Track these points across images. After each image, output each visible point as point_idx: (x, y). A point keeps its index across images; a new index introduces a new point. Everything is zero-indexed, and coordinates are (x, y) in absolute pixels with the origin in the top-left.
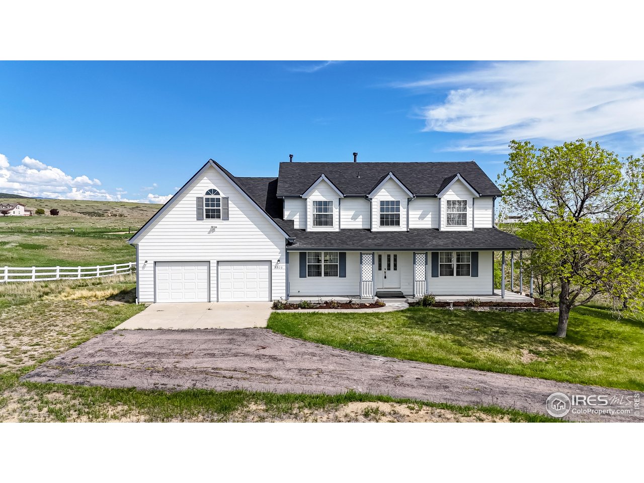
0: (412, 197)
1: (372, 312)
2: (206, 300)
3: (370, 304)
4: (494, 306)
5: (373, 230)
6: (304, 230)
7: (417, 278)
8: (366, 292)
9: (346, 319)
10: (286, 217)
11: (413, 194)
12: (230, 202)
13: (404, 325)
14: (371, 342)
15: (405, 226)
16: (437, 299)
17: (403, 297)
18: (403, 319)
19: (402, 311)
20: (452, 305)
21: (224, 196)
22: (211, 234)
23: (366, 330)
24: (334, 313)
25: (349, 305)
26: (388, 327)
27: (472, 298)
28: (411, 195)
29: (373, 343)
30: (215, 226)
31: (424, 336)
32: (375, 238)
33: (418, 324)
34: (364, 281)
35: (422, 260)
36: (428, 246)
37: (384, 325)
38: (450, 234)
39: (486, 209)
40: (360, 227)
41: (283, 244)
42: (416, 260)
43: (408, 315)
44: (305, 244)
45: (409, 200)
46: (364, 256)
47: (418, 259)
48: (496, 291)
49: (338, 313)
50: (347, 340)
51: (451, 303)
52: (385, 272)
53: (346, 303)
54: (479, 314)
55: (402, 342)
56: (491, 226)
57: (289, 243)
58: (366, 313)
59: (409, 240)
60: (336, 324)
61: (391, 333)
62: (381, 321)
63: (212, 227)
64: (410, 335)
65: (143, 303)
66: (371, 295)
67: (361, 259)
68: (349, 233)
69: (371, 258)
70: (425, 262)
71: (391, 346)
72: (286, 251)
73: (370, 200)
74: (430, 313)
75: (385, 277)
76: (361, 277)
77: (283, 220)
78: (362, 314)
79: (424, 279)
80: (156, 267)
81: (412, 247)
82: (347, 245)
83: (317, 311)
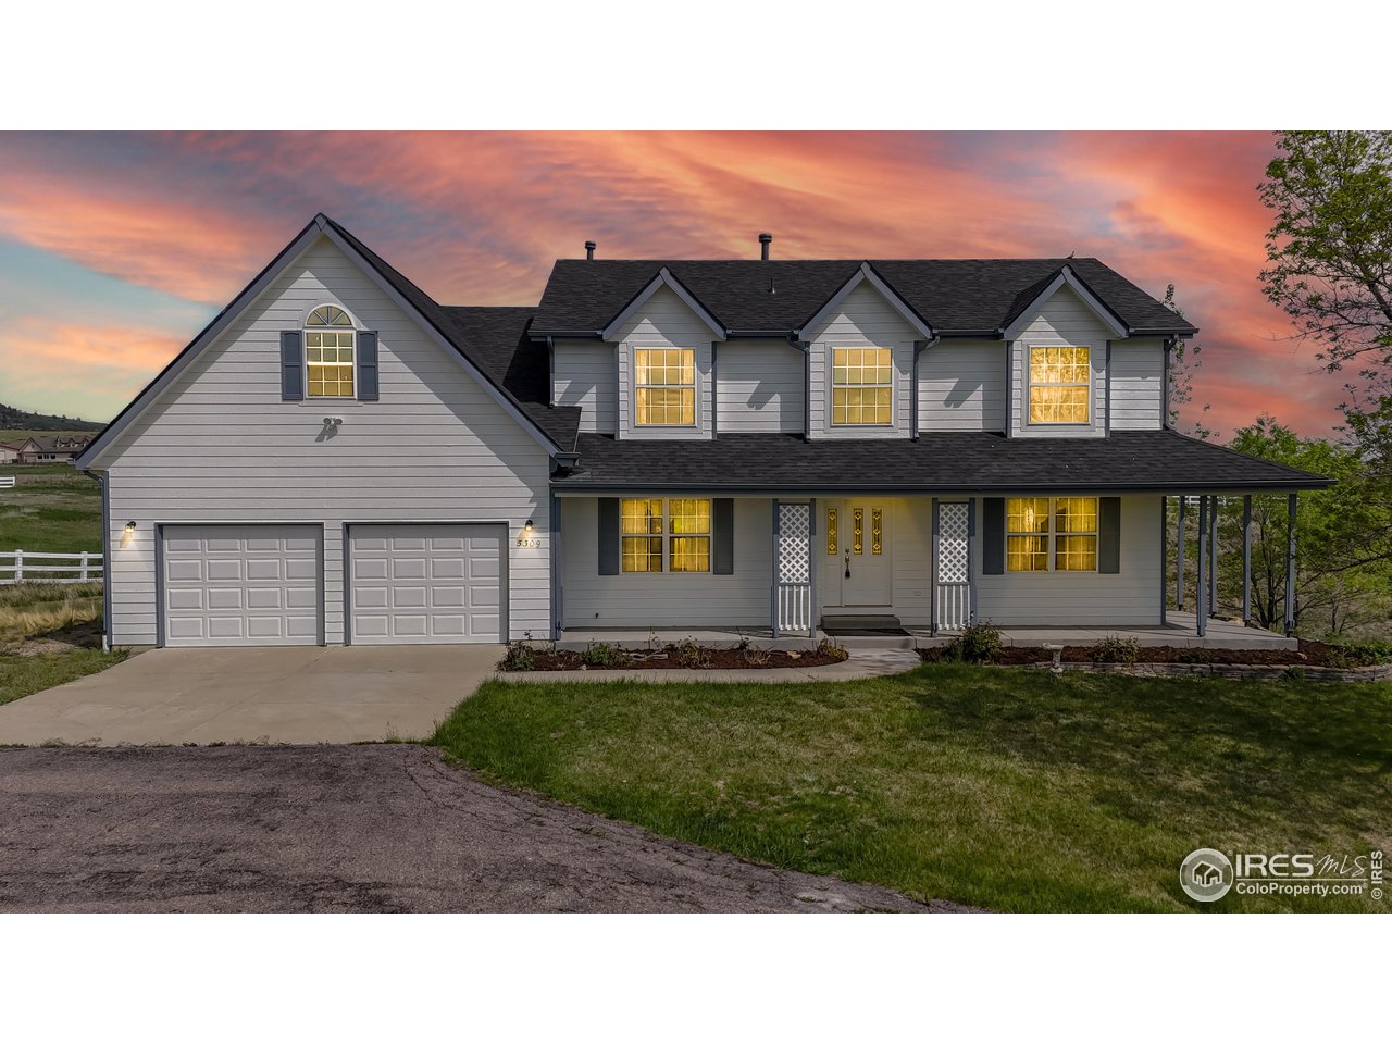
0: (929, 337)
1: (806, 680)
2: (312, 640)
3: (803, 654)
4: (1182, 660)
5: (813, 436)
6: (612, 437)
7: (943, 577)
8: (791, 617)
9: (721, 704)
10: (557, 399)
11: (931, 328)
12: (381, 346)
13: (913, 729)
14: (798, 806)
15: (907, 424)
16: (1007, 637)
17: (901, 632)
18: (904, 706)
19: (901, 678)
20: (1057, 658)
21: (364, 328)
22: (325, 442)
23: (783, 750)
24: (685, 685)
25: (736, 657)
26: (858, 739)
27: (1112, 635)
28: (927, 333)
29: (803, 807)
30: (337, 417)
31: (991, 773)
32: (819, 457)
33: (960, 726)
34: (784, 585)
35: (959, 523)
36: (978, 480)
37: (846, 729)
38: (1039, 447)
39: (1144, 375)
40: (776, 428)
41: (544, 471)
42: (942, 523)
43: (922, 691)
44: (608, 473)
45: (919, 347)
46: (785, 511)
47: (946, 519)
48: (1173, 616)
49: (697, 684)
50: (711, 794)
51: (1057, 651)
52: (847, 560)
53: (732, 650)
54: (1145, 687)
55: (913, 803)
56: (1157, 426)
57: (559, 472)
58: (786, 686)
59: (919, 464)
60: (681, 723)
61: (872, 763)
62: (835, 713)
63: (326, 420)
64: (938, 771)
65: (123, 648)
66: (804, 627)
67: (776, 520)
68: (741, 446)
69: (807, 515)
70: (969, 527)
71: (871, 822)
72: (552, 495)
73: (801, 349)
74: (991, 686)
75: (848, 575)
76: (775, 570)
77: (551, 407)
78: (777, 686)
79: (963, 579)
80: (166, 543)
81: (929, 482)
82: (735, 475)
83: (628, 675)
